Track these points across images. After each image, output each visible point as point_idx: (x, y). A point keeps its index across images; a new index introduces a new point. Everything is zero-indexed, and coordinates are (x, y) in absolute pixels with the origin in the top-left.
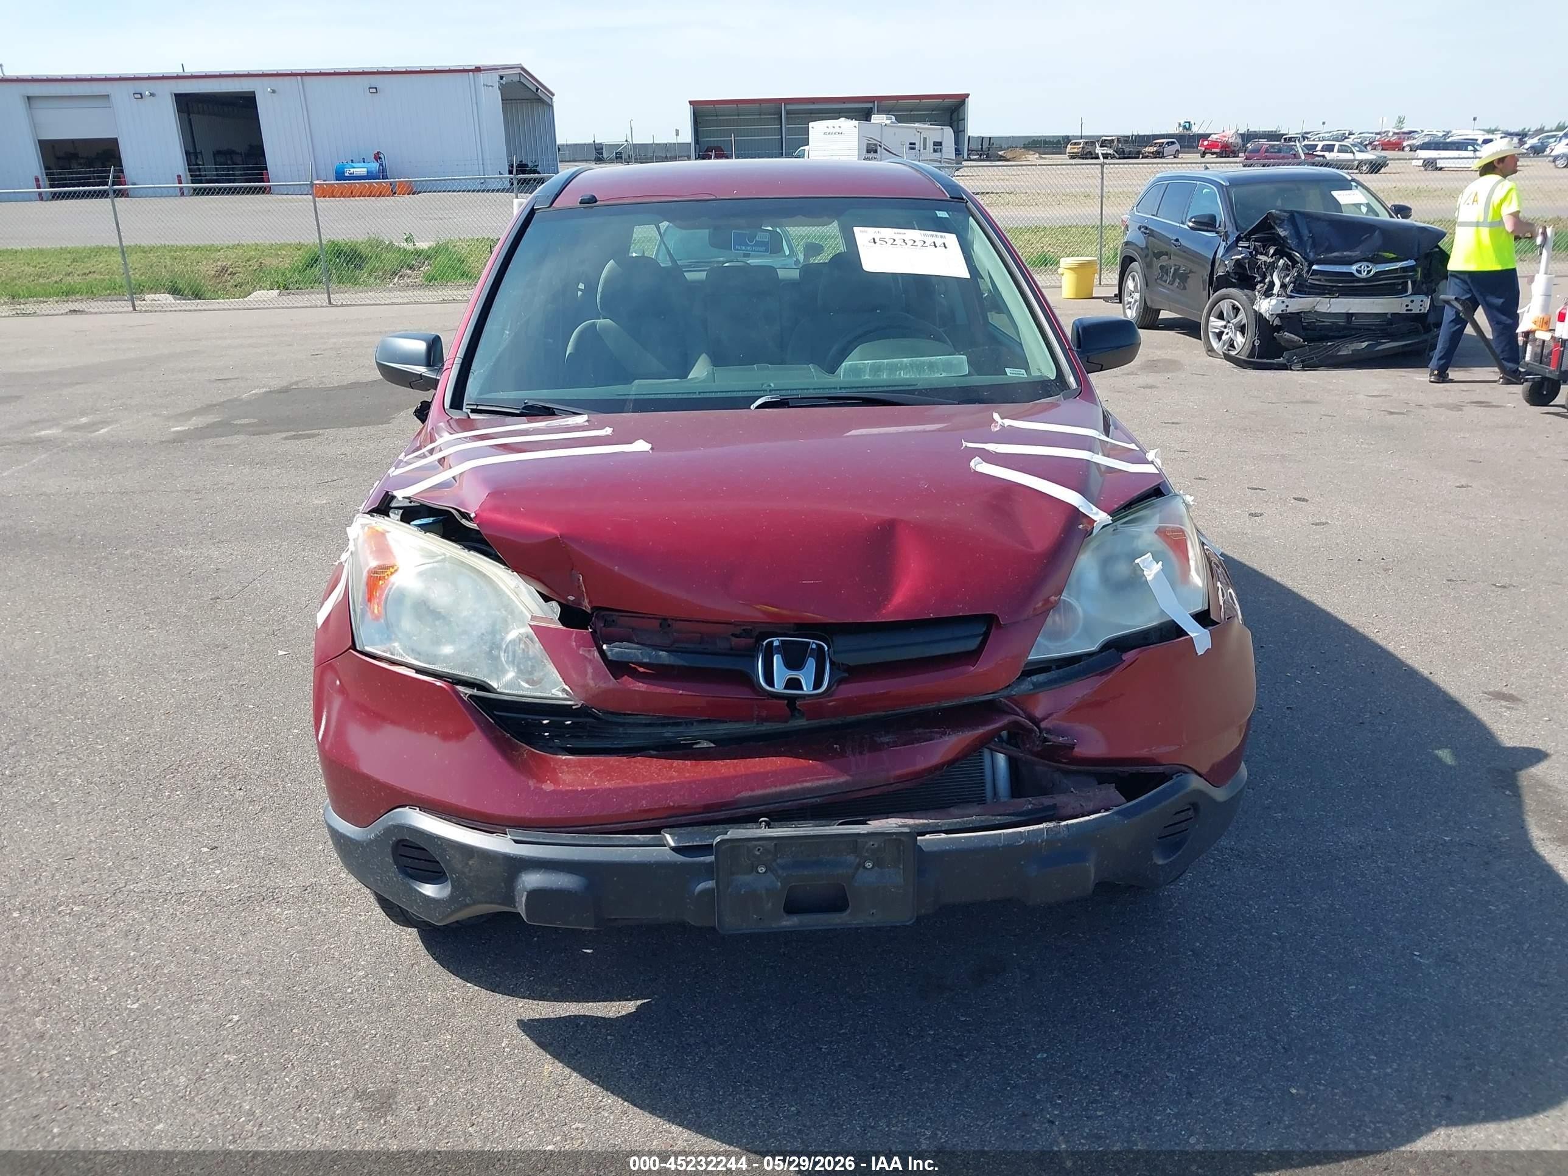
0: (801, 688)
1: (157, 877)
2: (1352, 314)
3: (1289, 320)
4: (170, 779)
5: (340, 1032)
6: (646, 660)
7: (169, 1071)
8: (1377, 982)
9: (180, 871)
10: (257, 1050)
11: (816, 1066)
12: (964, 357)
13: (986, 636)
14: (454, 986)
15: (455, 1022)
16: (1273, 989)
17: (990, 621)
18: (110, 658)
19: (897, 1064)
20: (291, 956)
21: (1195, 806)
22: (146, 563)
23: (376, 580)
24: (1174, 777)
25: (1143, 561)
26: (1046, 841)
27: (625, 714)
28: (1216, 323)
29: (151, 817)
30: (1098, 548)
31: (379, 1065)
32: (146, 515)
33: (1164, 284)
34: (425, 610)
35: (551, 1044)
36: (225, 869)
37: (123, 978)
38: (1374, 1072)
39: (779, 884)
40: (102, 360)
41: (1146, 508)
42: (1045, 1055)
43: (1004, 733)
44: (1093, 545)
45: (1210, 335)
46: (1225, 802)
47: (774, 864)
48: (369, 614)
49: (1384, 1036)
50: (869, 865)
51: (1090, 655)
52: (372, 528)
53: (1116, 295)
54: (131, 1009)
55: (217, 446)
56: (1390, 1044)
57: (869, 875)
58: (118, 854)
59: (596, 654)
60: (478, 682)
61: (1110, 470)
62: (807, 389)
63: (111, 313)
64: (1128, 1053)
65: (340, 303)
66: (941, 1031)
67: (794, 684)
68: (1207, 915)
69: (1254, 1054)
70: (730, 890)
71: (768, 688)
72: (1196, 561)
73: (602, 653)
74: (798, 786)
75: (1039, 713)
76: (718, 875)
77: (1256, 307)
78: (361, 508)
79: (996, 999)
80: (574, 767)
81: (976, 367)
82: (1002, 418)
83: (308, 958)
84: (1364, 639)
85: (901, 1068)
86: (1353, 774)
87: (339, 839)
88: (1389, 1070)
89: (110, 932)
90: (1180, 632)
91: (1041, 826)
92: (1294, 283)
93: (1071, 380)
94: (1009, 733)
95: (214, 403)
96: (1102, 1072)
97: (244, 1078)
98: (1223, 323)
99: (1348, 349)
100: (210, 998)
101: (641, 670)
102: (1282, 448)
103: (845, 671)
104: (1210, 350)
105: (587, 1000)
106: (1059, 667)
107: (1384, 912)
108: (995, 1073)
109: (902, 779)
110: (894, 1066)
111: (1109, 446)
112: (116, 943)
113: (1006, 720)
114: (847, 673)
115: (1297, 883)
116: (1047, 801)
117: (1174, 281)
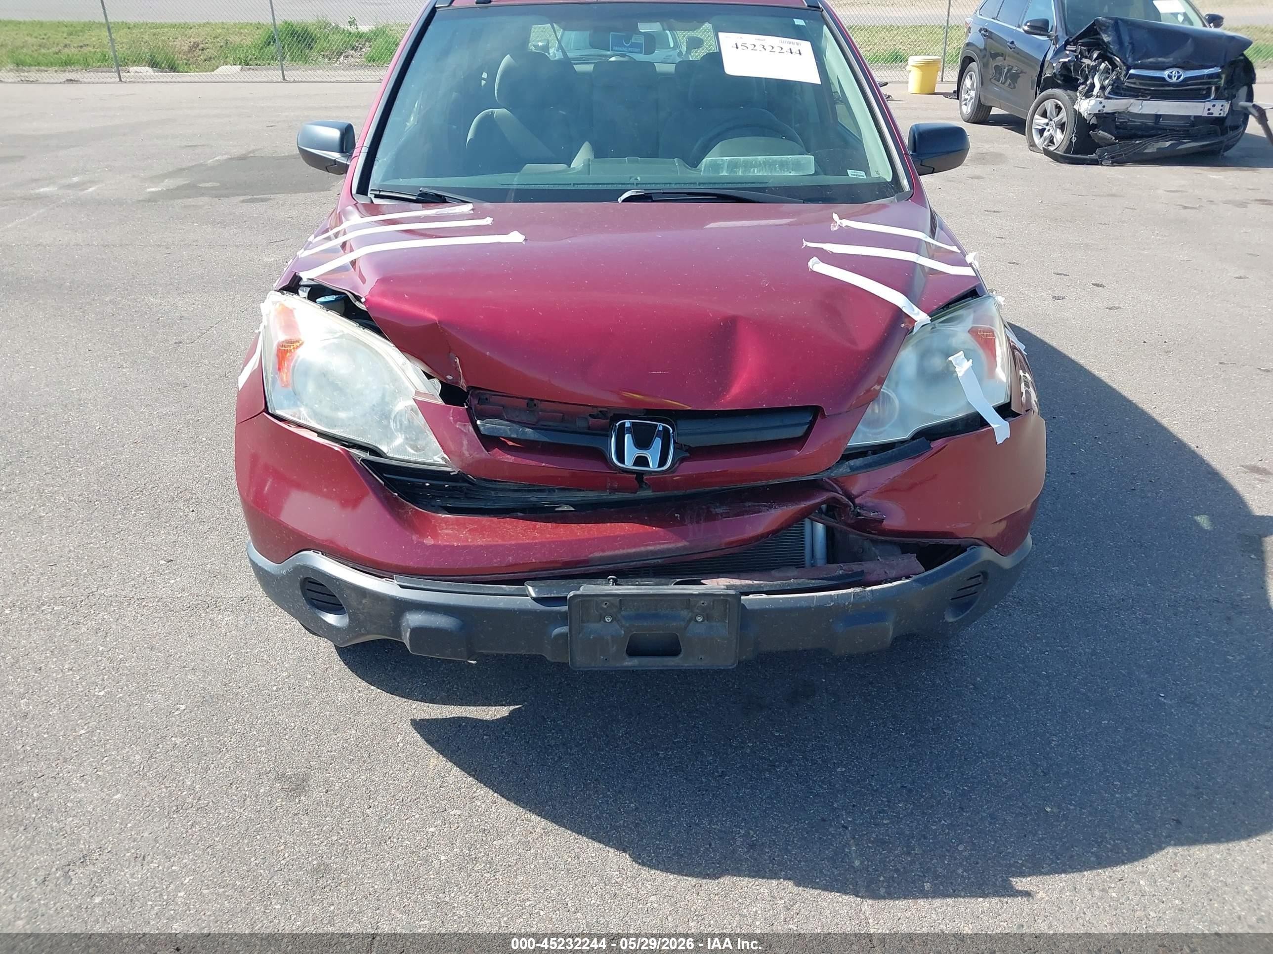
0: (648, 465)
1: (123, 584)
2: (1160, 116)
3: (1104, 119)
4: (136, 499)
5: (266, 723)
6: (514, 436)
7: (127, 750)
8: (1126, 718)
9: (141, 579)
10: (198, 735)
11: (653, 769)
12: (812, 157)
13: (812, 424)
14: (360, 689)
15: (360, 719)
16: (1038, 721)
17: (816, 411)
18: (90, 392)
19: (720, 771)
20: (229, 656)
21: (985, 574)
22: (123, 309)
23: (284, 353)
24: (968, 549)
25: (956, 359)
26: (853, 604)
27: (495, 481)
28: (1040, 121)
29: (119, 532)
30: (917, 345)
31: (296, 753)
32: (124, 266)
33: (997, 83)
34: (325, 379)
35: (437, 741)
36: (178, 580)
37: (92, 670)
38: (1117, 795)
39: (623, 632)
40: (92, 126)
41: (962, 308)
42: (844, 769)
43: (824, 506)
44: (913, 341)
45: (1034, 131)
46: (1011, 569)
47: (619, 616)
48: (279, 382)
49: (1128, 766)
50: (699, 619)
51: (903, 442)
52: (282, 305)
53: (955, 92)
54: (98, 696)
55: (185, 207)
56: (1133, 772)
57: (699, 627)
58: (92, 562)
59: (471, 428)
60: (371, 447)
61: (933, 271)
62: (670, 184)
63: (101, 83)
64: (913, 771)
65: (292, 80)
66: (758, 743)
67: (641, 461)
68: (988, 654)
69: (1019, 776)
70: (581, 635)
71: (619, 464)
72: (1002, 358)
73: (476, 427)
74: (643, 549)
75: (855, 491)
76: (571, 623)
77: (1075, 107)
78: (275, 285)
79: (806, 718)
80: (452, 524)
81: (821, 167)
82: (841, 219)
83: (242, 659)
84: (1143, 414)
85: (723, 775)
86: (1122, 535)
87: (260, 572)
88: (1130, 795)
89: (84, 629)
90: (983, 423)
91: (849, 591)
92: (1113, 85)
93: (905, 183)
94: (828, 507)
95: (184, 167)
96: (890, 786)
97: (188, 758)
98: (1046, 121)
99: (1152, 148)
100: (162, 690)
101: (510, 443)
102: (1087, 238)
103: (686, 451)
104: (1032, 145)
105: (469, 704)
106: (874, 453)
107: (1138, 658)
108: (801, 783)
109: (730, 545)
110: (718, 772)
111: (933, 248)
112: (88, 639)
113: (825, 496)
114: (689, 453)
115: (1066, 629)
116: (856, 567)
117: (1006, 81)
